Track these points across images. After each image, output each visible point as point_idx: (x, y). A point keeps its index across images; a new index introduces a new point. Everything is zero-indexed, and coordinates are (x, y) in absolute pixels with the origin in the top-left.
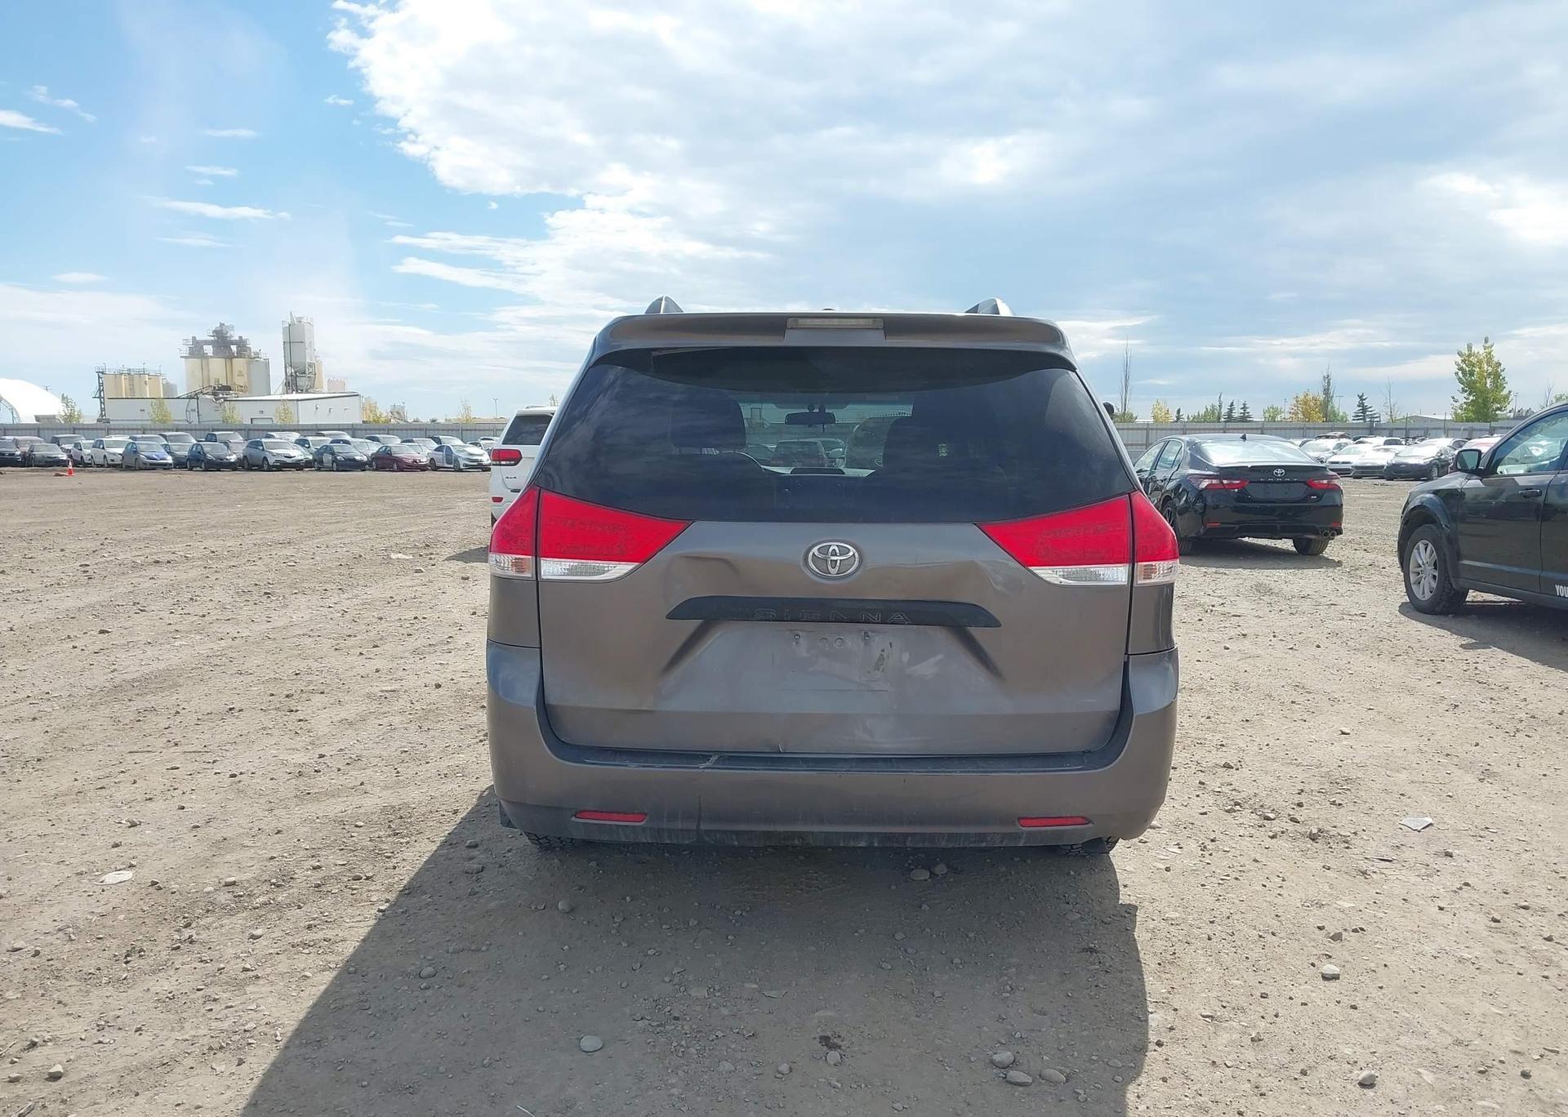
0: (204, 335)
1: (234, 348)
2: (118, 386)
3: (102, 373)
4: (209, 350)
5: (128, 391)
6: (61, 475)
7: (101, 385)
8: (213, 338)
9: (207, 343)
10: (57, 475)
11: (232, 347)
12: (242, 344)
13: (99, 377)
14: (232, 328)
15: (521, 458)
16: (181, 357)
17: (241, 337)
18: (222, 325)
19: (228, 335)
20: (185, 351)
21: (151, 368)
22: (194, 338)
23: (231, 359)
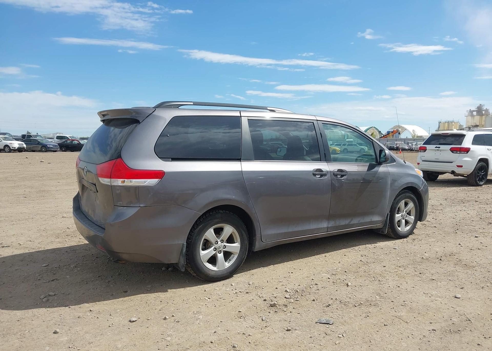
0: (474, 108)
1: (484, 112)
2: (444, 126)
3: (440, 122)
4: (475, 113)
5: (447, 127)
6: (398, 153)
7: (439, 126)
8: (477, 109)
9: (474, 111)
10: (396, 153)
11: (483, 112)
12: (487, 110)
13: (439, 124)
14: (484, 105)
15: (426, 150)
16: (465, 116)
17: (486, 109)
18: (480, 105)
19: (482, 108)
20: (467, 114)
21: (456, 120)
22: (470, 110)
23: (482, 116)
